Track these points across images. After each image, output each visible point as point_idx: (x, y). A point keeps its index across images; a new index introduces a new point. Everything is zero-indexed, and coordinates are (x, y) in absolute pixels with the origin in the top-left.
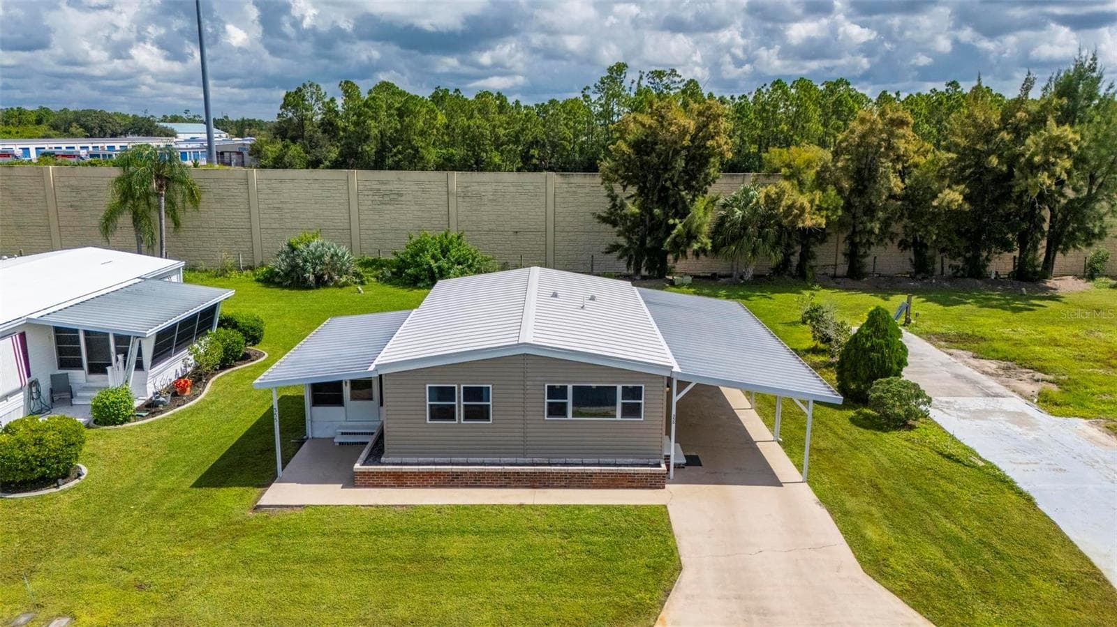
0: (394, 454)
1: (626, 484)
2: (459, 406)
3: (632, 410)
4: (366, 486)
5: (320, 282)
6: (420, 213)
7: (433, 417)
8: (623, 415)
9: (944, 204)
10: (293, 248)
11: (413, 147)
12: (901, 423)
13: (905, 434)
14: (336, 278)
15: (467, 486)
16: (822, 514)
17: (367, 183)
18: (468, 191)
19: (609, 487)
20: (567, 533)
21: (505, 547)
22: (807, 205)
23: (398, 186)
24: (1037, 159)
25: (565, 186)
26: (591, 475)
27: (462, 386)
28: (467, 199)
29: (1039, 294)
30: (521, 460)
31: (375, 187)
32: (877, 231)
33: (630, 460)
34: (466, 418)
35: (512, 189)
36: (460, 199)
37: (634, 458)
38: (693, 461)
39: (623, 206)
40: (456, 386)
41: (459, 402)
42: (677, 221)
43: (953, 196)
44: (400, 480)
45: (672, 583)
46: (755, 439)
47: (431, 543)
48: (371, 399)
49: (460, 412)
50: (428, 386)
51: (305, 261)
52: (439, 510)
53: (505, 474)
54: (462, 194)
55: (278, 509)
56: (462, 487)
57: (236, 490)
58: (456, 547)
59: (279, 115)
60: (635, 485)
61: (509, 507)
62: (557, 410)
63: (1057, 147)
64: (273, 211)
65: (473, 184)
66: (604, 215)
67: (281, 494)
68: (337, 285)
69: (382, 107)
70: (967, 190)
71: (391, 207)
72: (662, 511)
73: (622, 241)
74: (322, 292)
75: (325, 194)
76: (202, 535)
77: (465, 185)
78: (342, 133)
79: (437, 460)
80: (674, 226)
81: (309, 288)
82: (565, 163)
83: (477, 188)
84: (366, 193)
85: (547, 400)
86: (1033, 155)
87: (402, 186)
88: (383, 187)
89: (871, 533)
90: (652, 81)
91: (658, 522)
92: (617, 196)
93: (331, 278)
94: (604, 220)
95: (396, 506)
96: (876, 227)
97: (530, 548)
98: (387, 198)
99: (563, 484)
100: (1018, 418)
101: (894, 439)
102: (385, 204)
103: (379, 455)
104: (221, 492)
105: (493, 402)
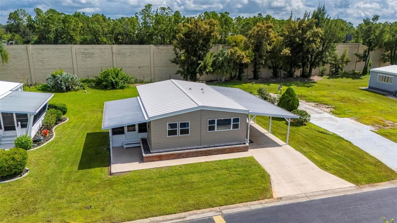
0: (154, 149)
1: (236, 151)
2: (179, 130)
3: (236, 126)
4: (148, 162)
5: (68, 89)
6: (101, 61)
7: (169, 135)
8: (233, 128)
9: (284, 54)
10: (54, 76)
11: (70, 35)
12: (301, 124)
13: (304, 127)
14: (74, 87)
15: (184, 157)
16: (298, 153)
17: (79, 50)
18: (120, 52)
19: (231, 153)
20: (227, 169)
21: (210, 176)
22: (244, 55)
23: (92, 51)
24: (311, 39)
25: (157, 50)
26: (225, 149)
27: (180, 123)
28: (120, 55)
29: (310, 82)
30: (200, 147)
31: (82, 51)
32: (264, 63)
33: (235, 143)
34: (181, 134)
35: (138, 51)
36: (117, 55)
37: (236, 142)
38: (251, 141)
39: (180, 57)
40: (177, 123)
41: (179, 128)
42: (201, 62)
43: (287, 51)
44: (160, 158)
45: (270, 180)
46: (263, 133)
47: (185, 178)
48: (135, 130)
49: (178, 132)
50: (167, 123)
51: (61, 81)
52: (180, 166)
53: (197, 152)
54: (118, 53)
55: (120, 174)
56: (182, 158)
58: (195, 178)
59: (7, 22)
60: (239, 151)
61: (203, 163)
62: (211, 128)
63: (316, 35)
64: (39, 62)
65: (122, 49)
66: (173, 60)
67: (116, 168)
68: (75, 90)
69: (56, 19)
70: (290, 49)
71: (90, 59)
73: (181, 69)
74: (69, 93)
75: (62, 54)
76: (97, 186)
77: (119, 50)
78: (37, 30)
79: (171, 150)
80: (200, 63)
81: (63, 92)
82: (131, 41)
83: (123, 51)
84: (79, 54)
85: (208, 125)
86: (309, 38)
87: (94, 51)
88: (86, 51)
89: (316, 157)
90: (161, 11)
91: (253, 162)
92: (178, 53)
93: (72, 87)
94: (173, 62)
95: (163, 167)
96: (263, 62)
97: (219, 175)
98: (88, 56)
99: (216, 153)
101: (302, 128)
102: (87, 58)
103: (147, 150)
104: (92, 170)
105: (190, 127)
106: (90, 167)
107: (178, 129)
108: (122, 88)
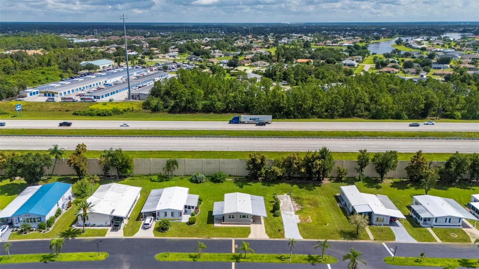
0: (225, 221)
3: (248, 217)
4: (223, 224)
6: (215, 166)
9: (302, 171)
10: (196, 176)
12: (278, 216)
13: (278, 217)
16: (264, 228)
17: (205, 161)
19: (245, 225)
22: (279, 172)
23: (211, 161)
25: (240, 161)
26: (244, 223)
27: (232, 215)
33: (247, 222)
35: (231, 162)
36: (222, 163)
38: (254, 221)
42: (259, 172)
44: (226, 224)
45: (250, 233)
47: (230, 230)
50: (229, 215)
51: (198, 178)
52: (230, 227)
53: (235, 223)
55: (216, 227)
57: (211, 225)
58: (232, 230)
64: (189, 166)
67: (216, 225)
70: (306, 169)
71: (210, 165)
72: (250, 227)
74: (201, 184)
75: (198, 163)
76: (211, 229)
77: (223, 161)
79: (229, 222)
81: (199, 183)
83: (225, 162)
84: (205, 163)
88: (208, 162)
89: (268, 229)
91: (249, 228)
93: (202, 181)
95: (226, 226)
99: (241, 224)
100: (291, 215)
101: (276, 218)
103: (223, 221)
104: (210, 225)
105: (235, 216)
106: (209, 224)
107: (231, 217)
108: (222, 182)
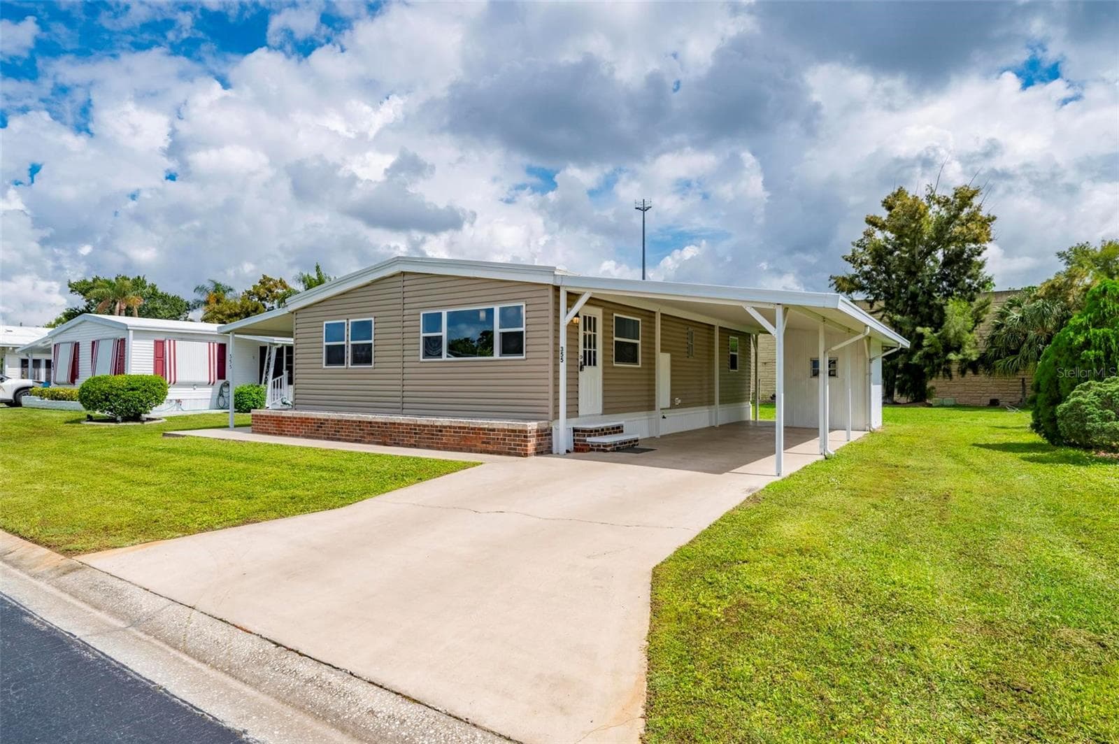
2: (348, 347)
7: (328, 362)
8: (503, 353)
15: (328, 438)
19: (461, 449)
27: (351, 322)
34: (354, 362)
40: (345, 322)
41: (348, 341)
42: (928, 329)
45: (281, 517)
49: (348, 354)
50: (324, 323)
60: (490, 448)
62: (432, 347)
72: (464, 466)
85: (422, 335)
91: (433, 471)
105: (375, 340)
